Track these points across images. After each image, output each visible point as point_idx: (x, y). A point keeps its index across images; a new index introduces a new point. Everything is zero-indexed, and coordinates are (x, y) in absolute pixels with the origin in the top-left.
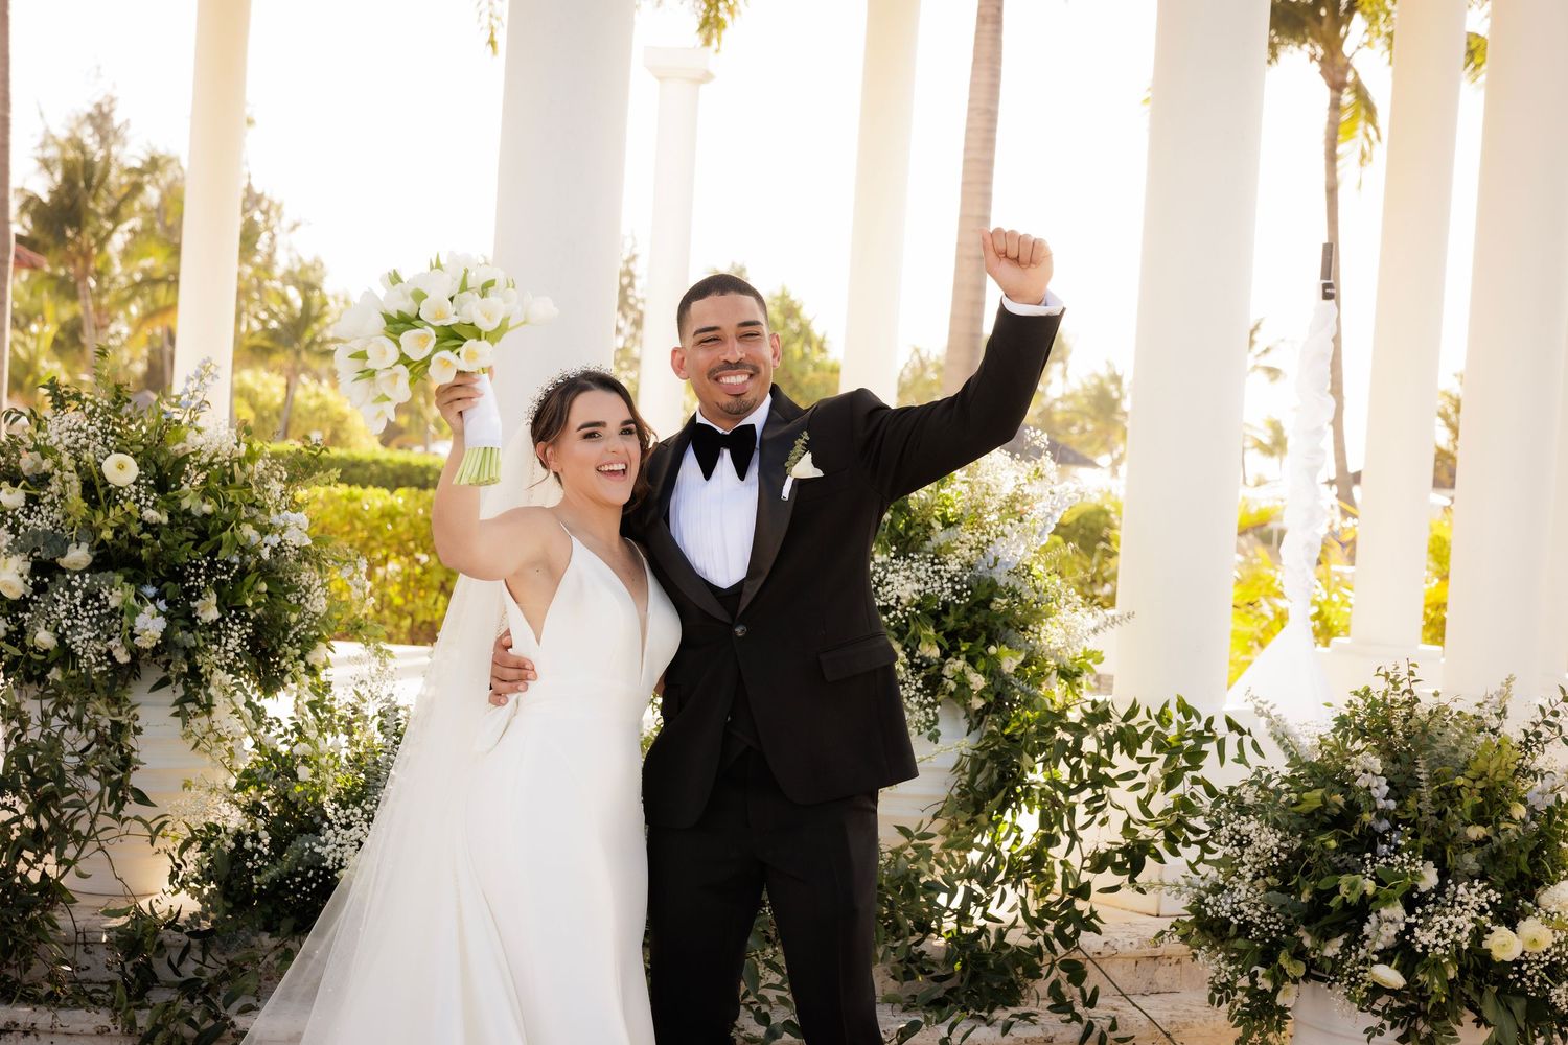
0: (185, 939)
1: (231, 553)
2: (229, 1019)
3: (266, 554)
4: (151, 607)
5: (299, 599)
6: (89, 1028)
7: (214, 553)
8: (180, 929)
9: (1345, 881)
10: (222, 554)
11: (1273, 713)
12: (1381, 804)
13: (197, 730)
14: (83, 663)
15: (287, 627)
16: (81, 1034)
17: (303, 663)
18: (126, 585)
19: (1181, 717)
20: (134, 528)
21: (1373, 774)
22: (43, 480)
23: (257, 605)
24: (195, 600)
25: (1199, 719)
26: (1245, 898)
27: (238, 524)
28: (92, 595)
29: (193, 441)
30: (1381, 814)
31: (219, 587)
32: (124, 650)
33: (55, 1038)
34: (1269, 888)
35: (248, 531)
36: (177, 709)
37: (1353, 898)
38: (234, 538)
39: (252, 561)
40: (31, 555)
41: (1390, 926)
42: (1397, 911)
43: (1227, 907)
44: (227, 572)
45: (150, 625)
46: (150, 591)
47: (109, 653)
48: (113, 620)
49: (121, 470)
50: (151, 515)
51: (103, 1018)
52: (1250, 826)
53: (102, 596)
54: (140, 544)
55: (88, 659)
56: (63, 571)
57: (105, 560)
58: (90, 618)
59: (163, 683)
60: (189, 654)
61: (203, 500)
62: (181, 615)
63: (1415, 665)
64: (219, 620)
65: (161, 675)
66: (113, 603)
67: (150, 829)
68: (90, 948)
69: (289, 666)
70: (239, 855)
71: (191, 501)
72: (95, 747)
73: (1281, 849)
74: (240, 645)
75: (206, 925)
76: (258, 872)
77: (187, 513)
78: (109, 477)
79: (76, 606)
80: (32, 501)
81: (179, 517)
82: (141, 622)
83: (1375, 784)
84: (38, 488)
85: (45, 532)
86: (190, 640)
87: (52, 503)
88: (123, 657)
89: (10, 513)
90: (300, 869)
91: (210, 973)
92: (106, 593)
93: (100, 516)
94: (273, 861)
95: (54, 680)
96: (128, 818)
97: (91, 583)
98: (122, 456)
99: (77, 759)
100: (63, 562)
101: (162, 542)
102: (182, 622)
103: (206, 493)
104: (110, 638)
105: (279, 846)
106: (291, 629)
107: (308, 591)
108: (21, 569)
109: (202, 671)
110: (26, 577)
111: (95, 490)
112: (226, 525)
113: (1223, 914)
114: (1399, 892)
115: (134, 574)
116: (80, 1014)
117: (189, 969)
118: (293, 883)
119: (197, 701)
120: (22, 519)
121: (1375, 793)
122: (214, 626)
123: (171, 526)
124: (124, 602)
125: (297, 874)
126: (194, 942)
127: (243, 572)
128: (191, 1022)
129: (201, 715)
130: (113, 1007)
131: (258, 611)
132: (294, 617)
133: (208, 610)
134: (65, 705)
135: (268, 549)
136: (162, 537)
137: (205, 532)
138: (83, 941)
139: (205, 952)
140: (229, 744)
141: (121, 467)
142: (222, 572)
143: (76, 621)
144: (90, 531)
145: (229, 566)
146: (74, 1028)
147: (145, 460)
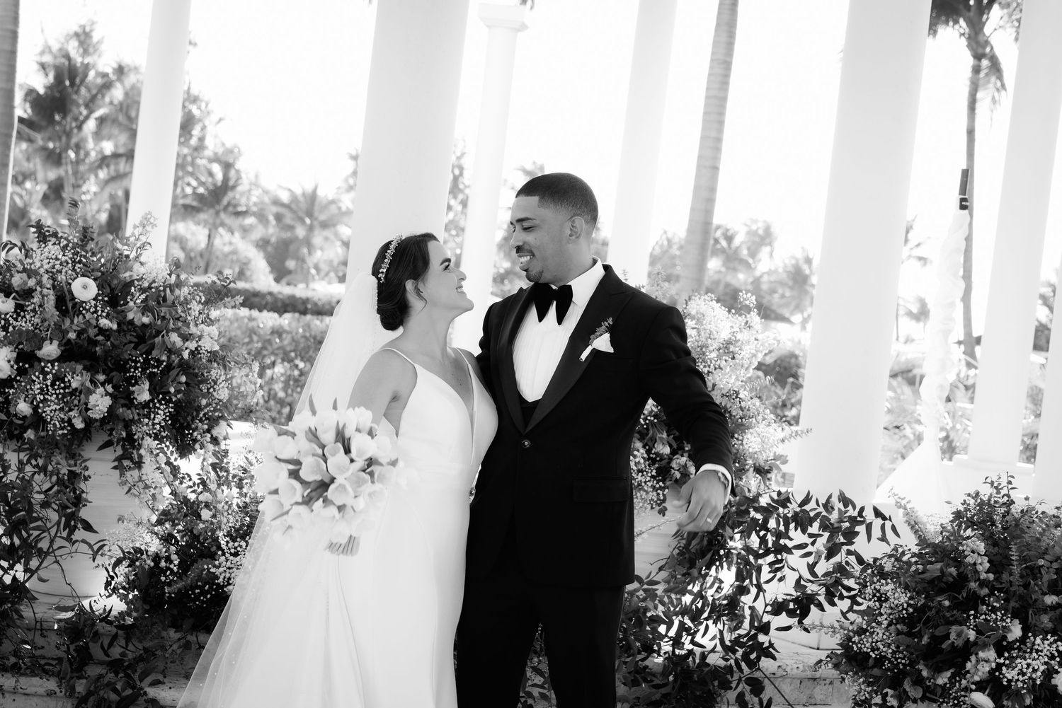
0: (114, 630)
1: (162, 354)
2: (142, 689)
3: (186, 355)
4: (101, 389)
5: (208, 389)
6: (41, 691)
7: (149, 352)
8: (110, 623)
9: (954, 630)
10: (155, 353)
11: (909, 506)
12: (983, 576)
13: (130, 480)
14: (50, 427)
15: (199, 409)
16: (35, 695)
17: (209, 435)
18: (84, 372)
19: (841, 506)
20: (92, 332)
21: (979, 554)
22: (28, 293)
23: (178, 391)
24: (133, 386)
25: (854, 508)
26: (881, 639)
27: (167, 332)
28: (59, 378)
29: (138, 270)
30: (983, 584)
31: (151, 377)
32: (81, 419)
33: (16, 697)
34: (899, 633)
35: (174, 337)
36: (116, 463)
37: (960, 643)
38: (164, 342)
39: (176, 359)
40: (17, 347)
41: (985, 664)
42: (991, 654)
43: (868, 645)
44: (158, 367)
45: (100, 402)
46: (102, 377)
47: (70, 421)
48: (74, 398)
49: (85, 289)
50: (104, 322)
51: (52, 684)
52: (888, 587)
53: (66, 380)
54: (96, 343)
55: (54, 425)
56: (39, 360)
57: (70, 353)
58: (57, 395)
59: (107, 444)
60: (127, 424)
61: (143, 314)
62: (122, 396)
63: (1012, 477)
64: (150, 401)
65: (107, 438)
66: (74, 385)
67: (93, 550)
68: (45, 633)
69: (199, 437)
70: (156, 571)
71: (134, 315)
72: (56, 488)
73: (909, 605)
74: (164, 420)
75: (130, 621)
76: (169, 584)
77: (131, 322)
78: (76, 294)
79: (47, 386)
80: (19, 308)
81: (126, 325)
82: (93, 399)
83: (980, 561)
84: (24, 300)
85: (28, 331)
86: (129, 414)
87: (34, 310)
88: (79, 424)
89: (3, 316)
90: (200, 584)
91: (130, 656)
92: (70, 377)
93: (68, 322)
94: (180, 577)
95: (29, 439)
96: (77, 541)
97: (59, 369)
98: (86, 279)
99: (42, 496)
100: (40, 354)
101: (112, 343)
102: (123, 401)
103: (145, 309)
104: (71, 410)
105: (185, 566)
106: (202, 410)
107: (215, 383)
108: (9, 357)
109: (136, 437)
110: (12, 363)
111: (66, 303)
112: (158, 333)
113: (865, 650)
114: (992, 640)
115: (91, 365)
116: (35, 680)
117: (116, 652)
118: (194, 593)
119: (131, 459)
120: (11, 321)
121: (979, 568)
122: (146, 405)
123: (119, 331)
124: (82, 385)
125: (198, 587)
126: (120, 632)
127: (169, 367)
128: (115, 691)
129: (133, 469)
130: (60, 677)
131: (179, 396)
132: (204, 402)
133: (143, 394)
134: (36, 456)
135: (187, 351)
136: (112, 339)
137: (143, 337)
138: (41, 627)
139: (128, 640)
140: (153, 491)
141: (85, 287)
142: (154, 367)
143: (47, 397)
144: (60, 332)
145: (159, 362)
146: (31, 690)
147: (103, 282)
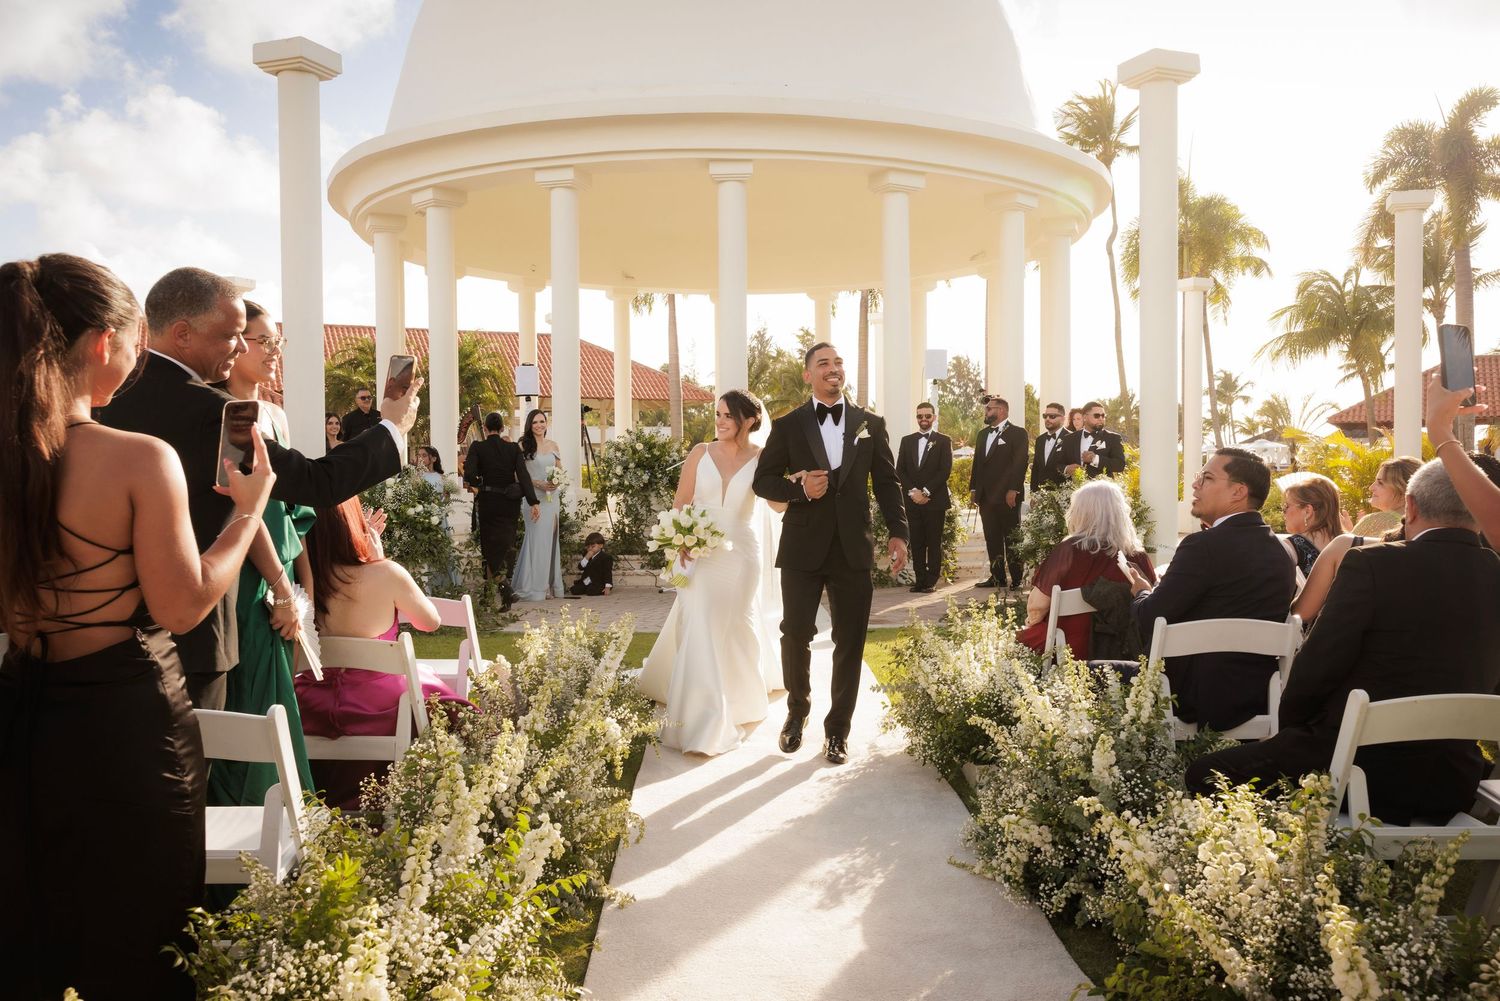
4: (646, 474)
6: (635, 559)
7: (660, 462)
10: (662, 462)
14: (635, 487)
18: (642, 470)
20: (643, 458)
22: (624, 450)
27: (665, 456)
29: (656, 439)
31: (661, 469)
35: (667, 457)
39: (668, 463)
45: (646, 478)
46: (647, 471)
47: (640, 485)
48: (639, 478)
49: (640, 446)
50: (647, 455)
54: (644, 461)
56: (629, 468)
57: (638, 466)
60: (656, 483)
62: (653, 475)
71: (657, 453)
78: (637, 448)
80: (623, 454)
81: (653, 456)
86: (656, 481)
93: (636, 456)
98: (640, 443)
100: (630, 466)
103: (659, 450)
109: (660, 488)
111: (635, 451)
112: (662, 456)
115: (643, 468)
119: (661, 497)
120: (621, 458)
122: (661, 478)
123: (651, 457)
124: (642, 474)
127: (666, 465)
133: (659, 474)
135: (671, 461)
136: (649, 460)
137: (658, 459)
142: (662, 466)
144: (633, 460)
145: (663, 464)
146: (632, 559)
147: (645, 444)
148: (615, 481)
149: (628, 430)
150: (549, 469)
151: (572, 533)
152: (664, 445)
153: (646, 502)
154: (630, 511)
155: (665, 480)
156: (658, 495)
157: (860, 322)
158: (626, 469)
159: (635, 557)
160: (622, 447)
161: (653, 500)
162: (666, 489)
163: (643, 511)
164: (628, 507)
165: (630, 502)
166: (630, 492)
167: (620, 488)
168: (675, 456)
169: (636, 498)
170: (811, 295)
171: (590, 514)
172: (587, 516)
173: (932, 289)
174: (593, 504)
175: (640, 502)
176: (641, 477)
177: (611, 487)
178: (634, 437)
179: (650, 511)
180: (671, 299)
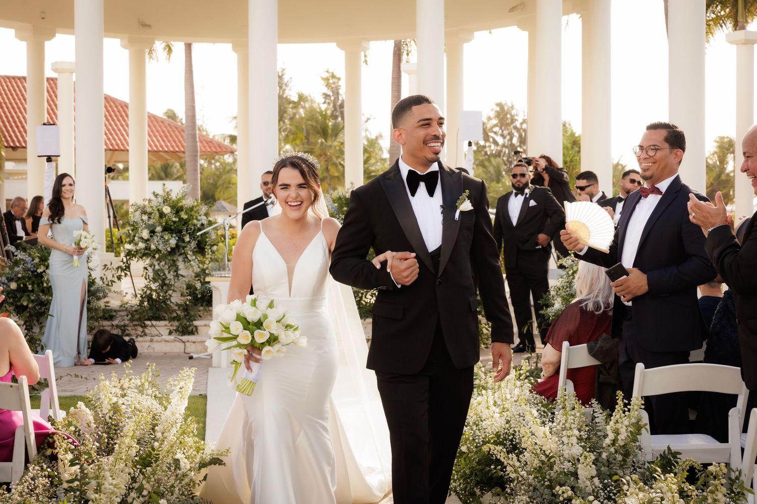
3: (199, 226)
4: (174, 238)
6: (163, 325)
7: (188, 226)
10: (190, 226)
13: (187, 264)
14: (162, 252)
15: (206, 242)
17: (210, 250)
18: (169, 234)
20: (170, 222)
22: (150, 214)
24: (184, 236)
27: (193, 220)
28: (162, 237)
29: (184, 203)
31: (189, 233)
32: (169, 248)
35: (195, 221)
36: (183, 260)
38: (192, 223)
39: (196, 228)
40: (149, 229)
45: (173, 242)
46: (174, 235)
47: (167, 250)
48: (166, 242)
49: (167, 210)
50: (174, 219)
54: (171, 225)
56: (156, 232)
57: (165, 229)
58: (162, 242)
59: (180, 255)
60: (184, 248)
62: (181, 239)
64: (190, 241)
65: (178, 253)
66: (166, 238)
69: (207, 251)
71: (184, 216)
74: (194, 246)
77: (182, 218)
78: (164, 211)
79: (159, 240)
80: (150, 218)
81: (181, 219)
82: (171, 241)
85: (152, 224)
86: (184, 245)
87: (153, 218)
88: (169, 250)
92: (165, 236)
93: (163, 220)
97: (162, 235)
98: (167, 207)
100: (156, 230)
103: (187, 214)
104: (166, 246)
107: (211, 234)
108: (147, 232)
109: (186, 252)
110: (148, 234)
111: (162, 215)
112: (190, 220)
115: (171, 232)
118: (205, 294)
120: (147, 222)
122: (188, 242)
123: (178, 221)
124: (168, 238)
125: (206, 292)
127: (194, 230)
132: (208, 240)
133: (187, 239)
136: (176, 224)
137: (186, 222)
141: (167, 209)
142: (190, 231)
143: (159, 243)
144: (160, 224)
145: (191, 229)
146: (160, 325)
147: (172, 207)
148: (142, 245)
149: (154, 193)
150: (76, 234)
151: (99, 299)
152: (192, 209)
153: (174, 266)
154: (158, 276)
155: (193, 244)
156: (186, 260)
157: (393, 71)
158: (153, 232)
159: (162, 323)
160: (149, 210)
161: (181, 264)
162: (194, 253)
163: (170, 276)
164: (156, 272)
165: (157, 267)
166: (157, 256)
167: (147, 253)
168: (204, 220)
169: (163, 263)
170: (339, 45)
171: (116, 279)
172: (112, 281)
173: (468, 41)
174: (118, 268)
175: (167, 267)
176: (168, 240)
177: (137, 251)
178: (160, 200)
179: (177, 276)
180: (189, 47)
